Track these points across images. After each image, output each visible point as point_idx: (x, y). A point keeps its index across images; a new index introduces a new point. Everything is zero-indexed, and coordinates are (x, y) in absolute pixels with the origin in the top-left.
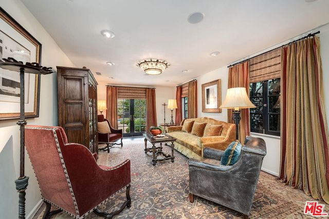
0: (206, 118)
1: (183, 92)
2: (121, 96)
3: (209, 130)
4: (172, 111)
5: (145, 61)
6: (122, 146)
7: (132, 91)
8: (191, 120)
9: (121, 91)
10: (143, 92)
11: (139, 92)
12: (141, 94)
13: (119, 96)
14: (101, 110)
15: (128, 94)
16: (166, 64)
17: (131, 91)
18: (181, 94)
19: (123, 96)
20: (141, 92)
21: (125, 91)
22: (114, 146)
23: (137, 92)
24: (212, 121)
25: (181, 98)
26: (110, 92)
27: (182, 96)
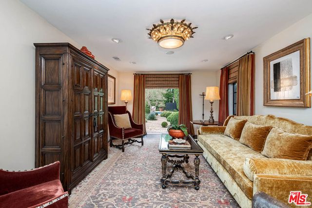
0: (271, 117)
1: (232, 76)
2: (149, 85)
3: (277, 142)
4: (212, 103)
5: (155, 27)
6: (142, 145)
7: (162, 79)
8: (242, 118)
9: (150, 79)
10: (175, 79)
11: (171, 79)
12: (173, 82)
13: (147, 85)
14: (126, 102)
15: (158, 82)
16: (189, 26)
17: (160, 79)
18: (228, 78)
19: (151, 85)
20: (173, 79)
21: (154, 79)
22: (134, 143)
23: (168, 79)
24: (284, 123)
25: (227, 85)
26: (137, 81)
27: (230, 82)
